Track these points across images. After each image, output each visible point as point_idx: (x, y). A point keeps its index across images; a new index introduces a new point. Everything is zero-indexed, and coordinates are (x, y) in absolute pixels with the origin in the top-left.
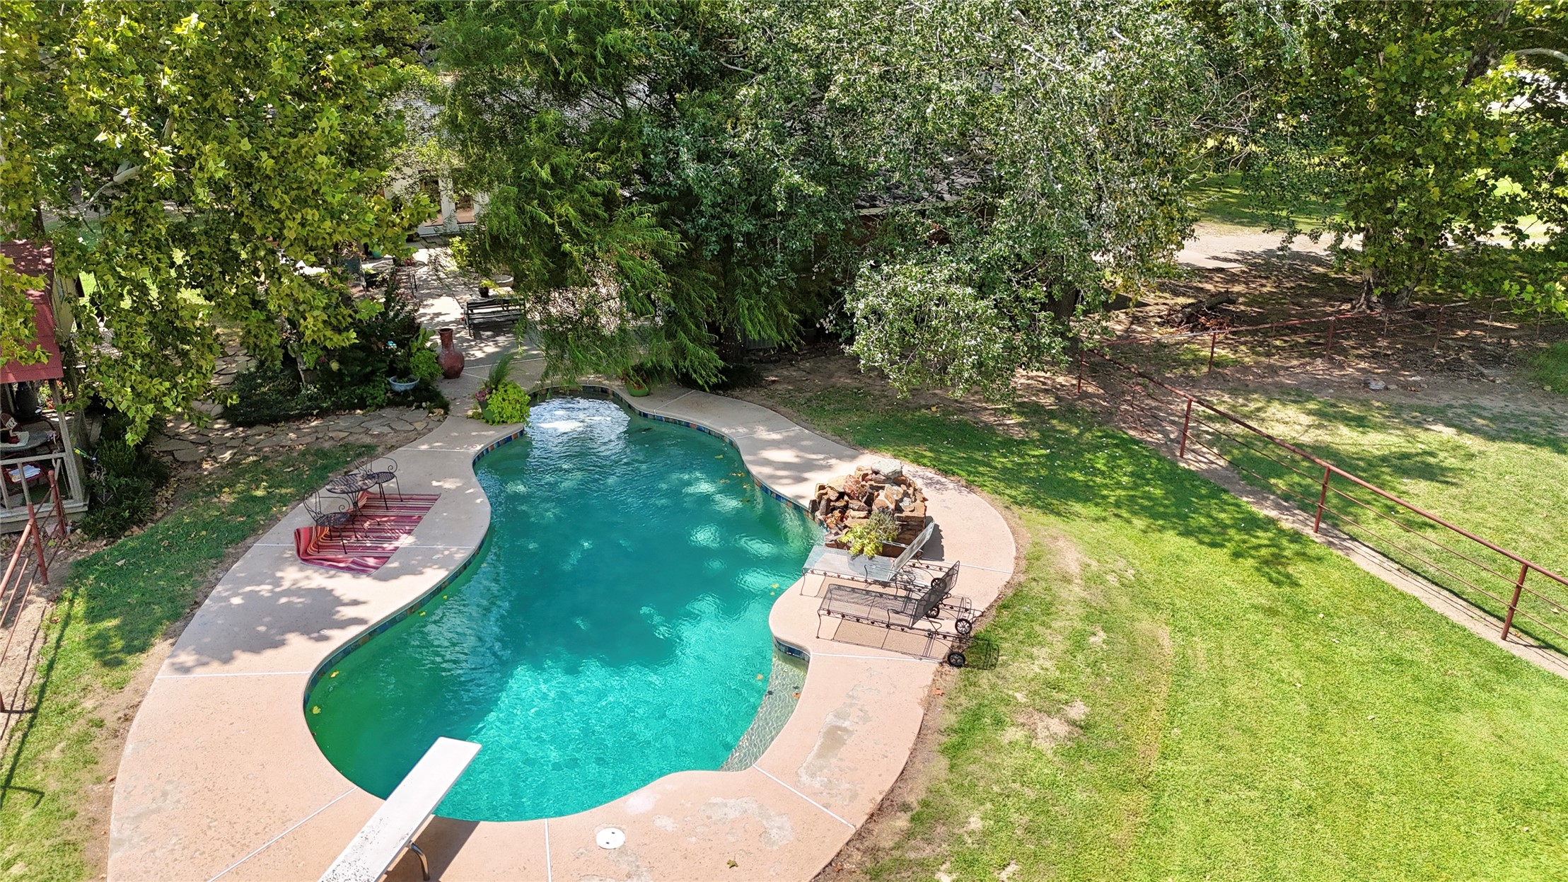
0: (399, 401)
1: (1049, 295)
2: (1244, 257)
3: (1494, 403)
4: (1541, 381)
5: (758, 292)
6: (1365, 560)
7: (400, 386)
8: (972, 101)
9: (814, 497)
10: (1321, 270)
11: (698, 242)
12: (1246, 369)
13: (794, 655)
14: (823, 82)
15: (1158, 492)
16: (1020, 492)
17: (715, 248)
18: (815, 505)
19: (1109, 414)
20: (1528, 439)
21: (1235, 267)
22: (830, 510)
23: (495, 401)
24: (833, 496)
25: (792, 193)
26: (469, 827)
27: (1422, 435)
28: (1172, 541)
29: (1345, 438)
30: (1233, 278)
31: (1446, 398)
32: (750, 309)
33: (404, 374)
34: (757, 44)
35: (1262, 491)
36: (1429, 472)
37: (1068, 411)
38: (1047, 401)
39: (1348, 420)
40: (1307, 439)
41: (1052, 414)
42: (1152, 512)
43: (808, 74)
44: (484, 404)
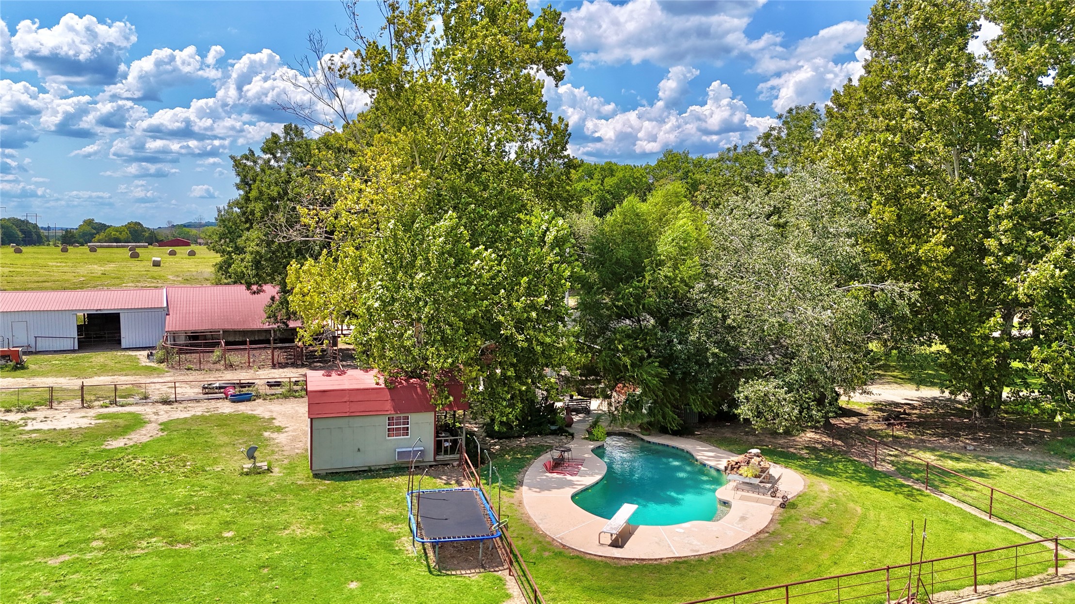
0: (554, 433)
1: (815, 396)
2: (921, 399)
3: (1021, 457)
4: (1049, 450)
5: (697, 393)
6: (946, 498)
7: (553, 428)
8: (780, 325)
9: (726, 465)
10: (960, 406)
11: (673, 373)
12: (910, 439)
13: (725, 503)
14: (725, 318)
15: (864, 475)
16: (807, 471)
17: (680, 376)
18: (726, 468)
19: (846, 453)
20: (1032, 469)
21: (916, 403)
22: (732, 469)
23: (595, 431)
24: (734, 463)
25: (714, 355)
26: (635, 528)
27: (985, 465)
28: (868, 488)
29: (949, 464)
30: (914, 407)
31: (1002, 454)
32: (694, 400)
33: (553, 423)
34: (700, 305)
35: (909, 478)
36: (981, 475)
37: (828, 449)
38: (819, 446)
39: (952, 458)
40: (934, 463)
41: (821, 451)
42: (860, 480)
43: (720, 315)
44: (590, 433)
